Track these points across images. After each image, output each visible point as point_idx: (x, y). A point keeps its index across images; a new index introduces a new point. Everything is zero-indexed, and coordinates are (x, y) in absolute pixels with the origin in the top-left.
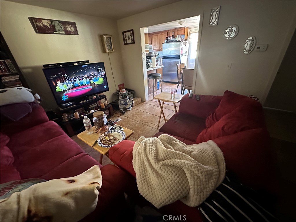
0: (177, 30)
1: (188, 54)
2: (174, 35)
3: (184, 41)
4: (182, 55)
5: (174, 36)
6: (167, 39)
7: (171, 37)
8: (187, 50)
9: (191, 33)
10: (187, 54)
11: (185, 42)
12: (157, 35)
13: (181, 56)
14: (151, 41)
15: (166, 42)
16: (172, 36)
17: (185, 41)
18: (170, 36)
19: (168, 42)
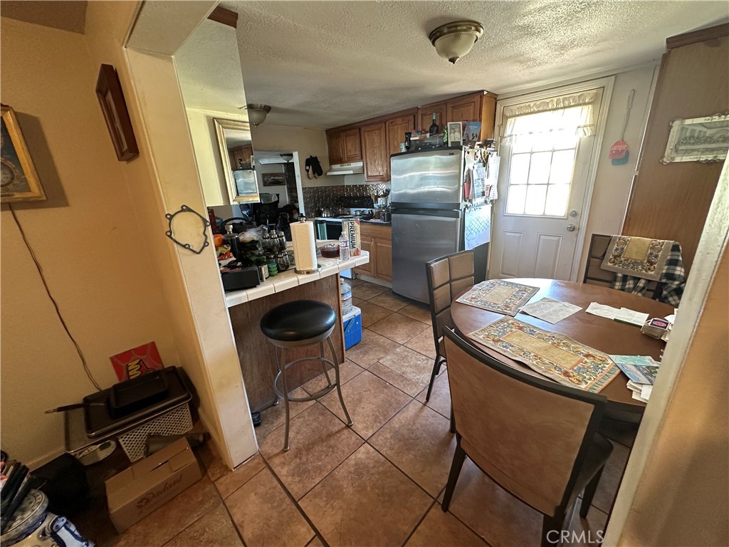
0: (449, 105)
1: (496, 197)
2: (437, 123)
3: (477, 147)
4: (468, 203)
5: (437, 129)
6: (408, 140)
7: (427, 132)
8: (492, 180)
9: (508, 118)
10: (494, 195)
11: (483, 150)
12: (380, 129)
13: (462, 207)
14: (358, 149)
15: (404, 150)
16: (428, 129)
17: (481, 146)
18: (423, 130)
19: (413, 149)
